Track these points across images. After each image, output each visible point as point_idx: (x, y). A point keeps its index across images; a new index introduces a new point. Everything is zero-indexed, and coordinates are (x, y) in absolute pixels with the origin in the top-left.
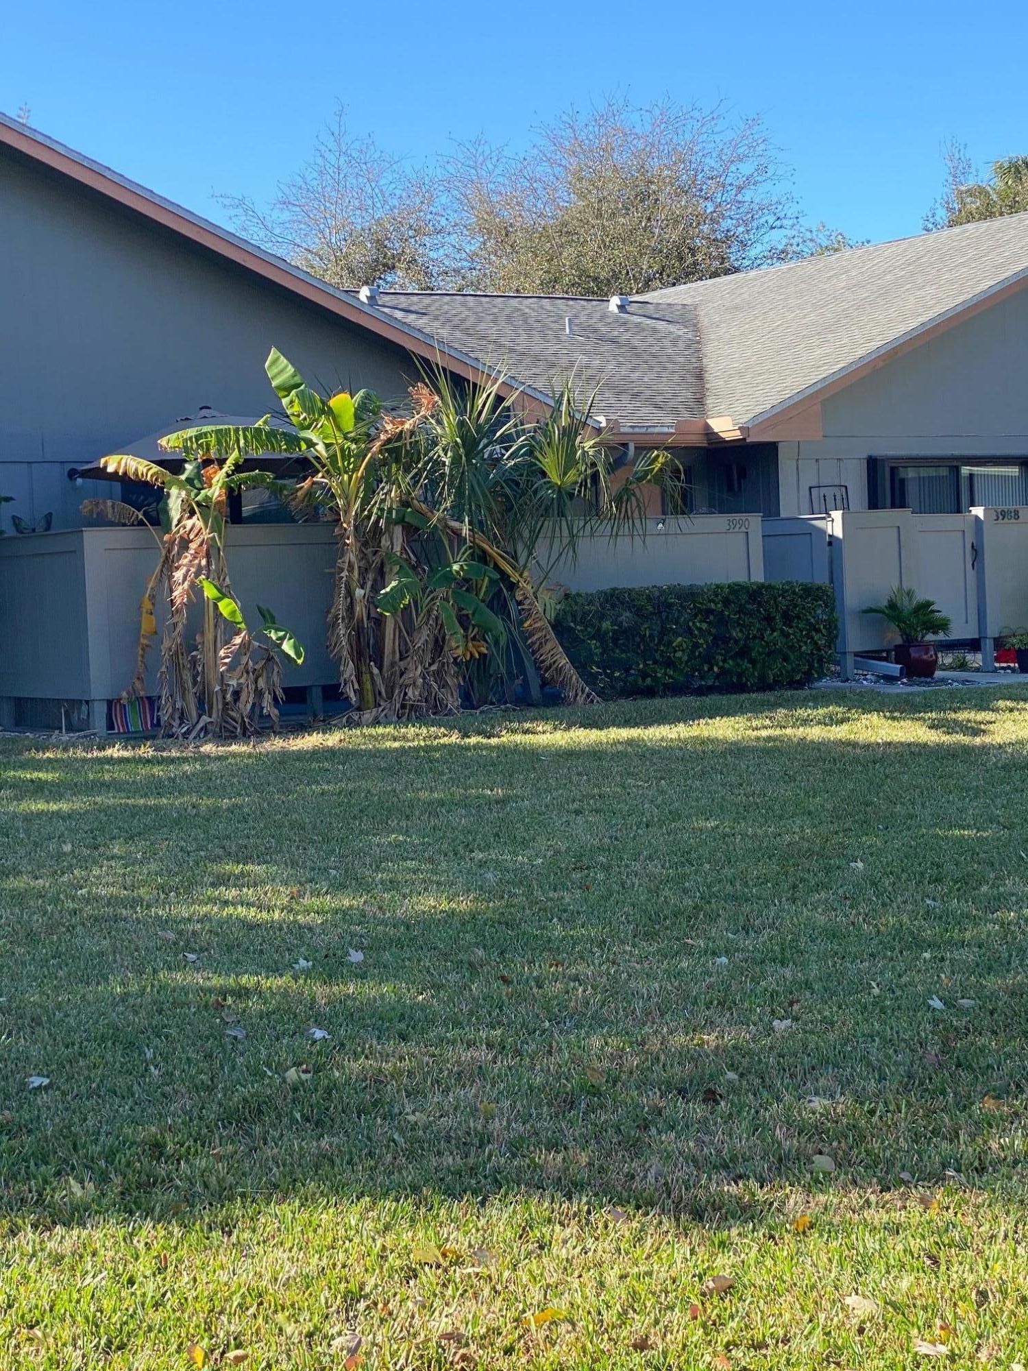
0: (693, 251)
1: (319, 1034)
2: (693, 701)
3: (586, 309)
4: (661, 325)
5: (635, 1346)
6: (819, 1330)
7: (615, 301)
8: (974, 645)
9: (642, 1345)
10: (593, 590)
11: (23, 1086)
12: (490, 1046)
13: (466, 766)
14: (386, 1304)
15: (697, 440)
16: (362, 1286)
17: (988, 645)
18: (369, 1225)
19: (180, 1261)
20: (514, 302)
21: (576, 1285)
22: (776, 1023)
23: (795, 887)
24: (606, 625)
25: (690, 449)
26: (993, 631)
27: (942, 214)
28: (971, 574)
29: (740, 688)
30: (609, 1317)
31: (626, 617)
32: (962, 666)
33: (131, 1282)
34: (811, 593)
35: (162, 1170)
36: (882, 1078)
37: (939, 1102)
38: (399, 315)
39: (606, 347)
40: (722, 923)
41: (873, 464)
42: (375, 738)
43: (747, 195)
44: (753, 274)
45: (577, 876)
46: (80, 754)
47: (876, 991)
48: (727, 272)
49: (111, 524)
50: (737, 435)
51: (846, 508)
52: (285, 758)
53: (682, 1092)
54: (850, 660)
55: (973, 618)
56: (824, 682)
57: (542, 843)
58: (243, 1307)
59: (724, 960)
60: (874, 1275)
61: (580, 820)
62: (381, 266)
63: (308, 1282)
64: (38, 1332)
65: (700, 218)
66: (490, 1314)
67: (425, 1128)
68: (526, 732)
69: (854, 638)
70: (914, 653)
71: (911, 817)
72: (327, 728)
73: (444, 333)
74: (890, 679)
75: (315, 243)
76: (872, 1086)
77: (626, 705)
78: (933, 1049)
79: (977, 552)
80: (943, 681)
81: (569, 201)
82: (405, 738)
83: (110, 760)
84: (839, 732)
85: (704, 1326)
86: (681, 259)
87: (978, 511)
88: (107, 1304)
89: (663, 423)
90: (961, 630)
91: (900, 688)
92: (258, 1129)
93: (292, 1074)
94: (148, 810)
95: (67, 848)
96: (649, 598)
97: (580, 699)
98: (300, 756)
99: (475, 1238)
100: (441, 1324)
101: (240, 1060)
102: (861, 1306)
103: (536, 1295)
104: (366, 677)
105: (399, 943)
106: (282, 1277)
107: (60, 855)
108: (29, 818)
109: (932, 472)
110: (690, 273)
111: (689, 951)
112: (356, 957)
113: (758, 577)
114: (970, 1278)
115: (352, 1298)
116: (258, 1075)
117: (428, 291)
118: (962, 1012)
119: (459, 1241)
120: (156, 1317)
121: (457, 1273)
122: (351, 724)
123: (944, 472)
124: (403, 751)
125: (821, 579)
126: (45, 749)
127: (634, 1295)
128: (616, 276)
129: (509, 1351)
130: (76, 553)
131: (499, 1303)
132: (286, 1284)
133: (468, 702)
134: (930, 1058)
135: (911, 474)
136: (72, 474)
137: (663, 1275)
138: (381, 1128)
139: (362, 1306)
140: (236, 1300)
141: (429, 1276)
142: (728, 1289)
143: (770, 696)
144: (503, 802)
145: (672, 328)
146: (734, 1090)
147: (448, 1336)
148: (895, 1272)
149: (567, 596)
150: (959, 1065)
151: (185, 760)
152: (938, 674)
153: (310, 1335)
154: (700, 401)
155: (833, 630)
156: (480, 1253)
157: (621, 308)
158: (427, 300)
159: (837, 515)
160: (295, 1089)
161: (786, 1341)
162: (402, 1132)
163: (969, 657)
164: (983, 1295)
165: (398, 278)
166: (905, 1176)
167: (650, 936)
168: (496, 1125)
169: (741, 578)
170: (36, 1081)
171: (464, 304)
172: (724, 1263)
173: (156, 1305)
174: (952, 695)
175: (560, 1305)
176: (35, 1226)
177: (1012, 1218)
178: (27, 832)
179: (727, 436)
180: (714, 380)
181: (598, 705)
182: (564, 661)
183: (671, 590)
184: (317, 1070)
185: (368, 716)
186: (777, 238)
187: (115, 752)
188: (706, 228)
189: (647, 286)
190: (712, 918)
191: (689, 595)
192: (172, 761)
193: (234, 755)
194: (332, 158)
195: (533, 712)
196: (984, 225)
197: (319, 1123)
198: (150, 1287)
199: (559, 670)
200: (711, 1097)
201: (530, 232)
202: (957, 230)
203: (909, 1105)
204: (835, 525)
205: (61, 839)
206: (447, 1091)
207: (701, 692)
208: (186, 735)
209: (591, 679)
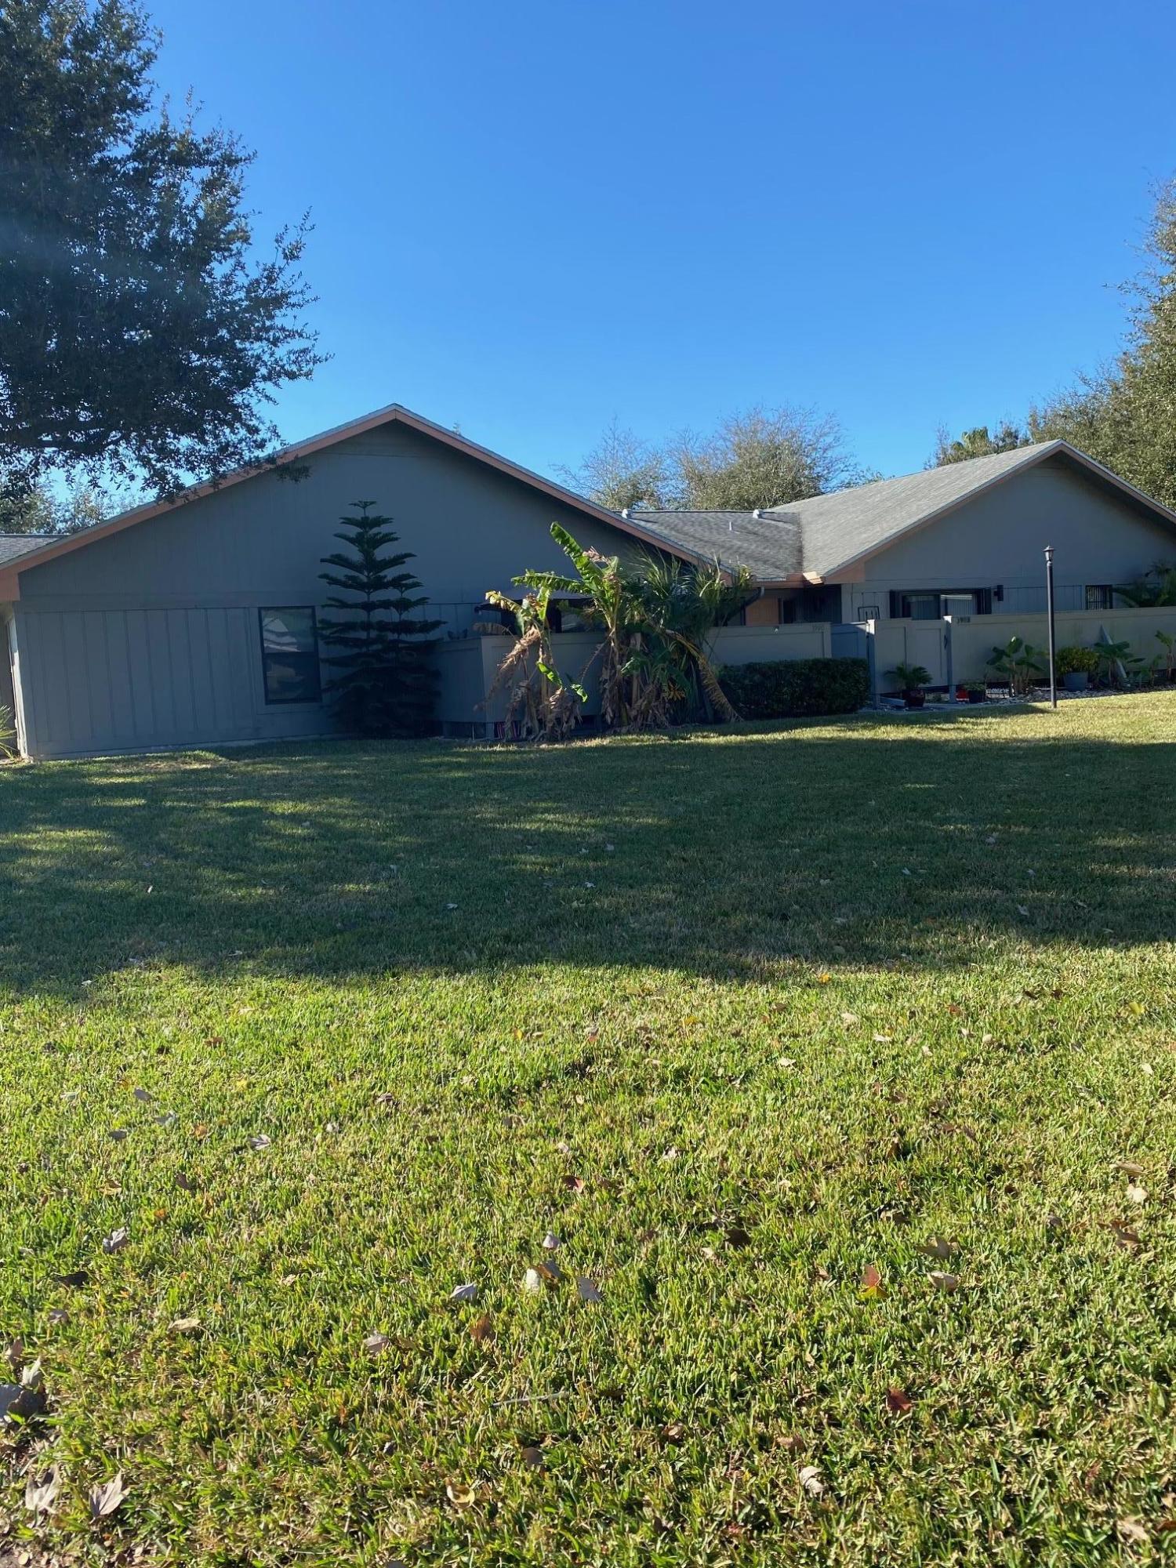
0: (800, 484)
1: (589, 885)
2: (794, 721)
3: (741, 517)
4: (780, 524)
5: (733, 1035)
6: (827, 1029)
7: (756, 512)
8: (945, 690)
9: (737, 1034)
10: (740, 664)
11: (445, 907)
12: (674, 891)
13: (673, 754)
14: (613, 1012)
15: (796, 584)
16: (602, 1004)
17: (953, 689)
18: (607, 976)
19: (514, 990)
20: (703, 515)
21: (707, 1005)
22: (822, 881)
23: (837, 814)
24: (747, 682)
25: (793, 590)
26: (955, 682)
27: (934, 461)
28: (944, 651)
29: (818, 713)
30: (723, 1021)
31: (757, 677)
32: (939, 700)
33: (490, 1000)
34: (857, 664)
35: (509, 948)
36: (875, 908)
37: (903, 921)
38: (642, 523)
39: (751, 537)
40: (798, 832)
41: (893, 595)
42: (626, 741)
43: (829, 454)
44: (830, 495)
45: (724, 809)
46: (480, 749)
47: (876, 865)
48: (818, 495)
49: (491, 634)
50: (819, 581)
51: (877, 618)
52: (582, 749)
53: (770, 915)
54: (878, 698)
55: (945, 677)
56: (864, 710)
57: (708, 793)
58: (543, 1012)
59: (798, 850)
60: (858, 1003)
61: (729, 781)
62: (635, 498)
63: (575, 1001)
64: (444, 1022)
65: (805, 467)
66: (664, 1018)
67: (639, 930)
68: (704, 737)
69: (880, 687)
70: (913, 694)
71: (903, 778)
72: (603, 736)
73: (666, 532)
74: (899, 708)
75: (601, 488)
76: (868, 913)
77: (758, 723)
78: (903, 895)
79: (947, 641)
80: (928, 708)
81: (734, 460)
82: (642, 741)
83: (495, 752)
84: (868, 734)
85: (769, 1026)
86: (793, 488)
87: (948, 618)
88: (478, 1010)
89: (780, 576)
90: (937, 681)
91: (905, 712)
92: (556, 931)
93: (575, 904)
94: (512, 776)
95: (472, 795)
96: (770, 668)
97: (733, 720)
98: (590, 749)
99: (659, 983)
100: (638, 1022)
101: (550, 897)
102: (849, 1018)
103: (687, 1010)
104: (623, 710)
105: (632, 842)
106: (563, 999)
107: (468, 799)
108: (454, 780)
109: (925, 598)
110: (798, 496)
111: (779, 846)
112: (610, 848)
113: (828, 655)
114: (907, 1005)
115: (595, 1010)
116: (558, 904)
117: (660, 510)
118: (920, 876)
119: (650, 984)
120: (501, 1016)
121: (649, 999)
122: (615, 733)
123: (931, 598)
124: (640, 747)
125: (863, 655)
126: (464, 747)
127: (735, 1011)
128: (758, 499)
129: (670, 1036)
130: (478, 649)
131: (667, 1014)
132: (565, 1002)
133: (674, 722)
134: (900, 899)
135: (914, 599)
136: (477, 610)
137: (751, 1002)
138: (617, 930)
139: (601, 1013)
140: (540, 1009)
141: (634, 1001)
142: (783, 1009)
143: (833, 717)
144: (690, 772)
145: (786, 526)
146: (796, 913)
147: (640, 1028)
148: (868, 1002)
149: (726, 667)
150: (915, 902)
151: (531, 752)
152: (925, 705)
153: (574, 1026)
154: (800, 564)
155: (869, 683)
156: (661, 990)
157: (760, 516)
158: (657, 515)
159: (872, 622)
160: (576, 911)
161: (810, 1033)
162: (627, 932)
163: (943, 696)
164: (913, 1014)
165: (644, 504)
166: (881, 956)
167: (760, 838)
168: (674, 930)
169: (819, 656)
170: (451, 906)
171: (677, 517)
172: (783, 997)
173: (501, 1011)
174: (932, 716)
175: (698, 1015)
176: (446, 973)
177: (933, 977)
178: (453, 787)
179: (814, 582)
180: (808, 552)
181: (743, 723)
182: (724, 700)
183: (781, 663)
184: (587, 902)
185: (624, 730)
186: (845, 477)
187: (498, 748)
188: (806, 472)
189: (775, 504)
190: (793, 830)
191: (790, 666)
192: (525, 752)
193: (556, 749)
194: (610, 442)
195: (709, 727)
196: (955, 465)
197: (587, 928)
198: (499, 1002)
199: (722, 706)
200: (784, 918)
201: (713, 476)
202: (941, 468)
203: (887, 921)
204: (870, 627)
205: (469, 791)
206: (651, 913)
207: (796, 716)
208: (533, 740)
209: (739, 710)
